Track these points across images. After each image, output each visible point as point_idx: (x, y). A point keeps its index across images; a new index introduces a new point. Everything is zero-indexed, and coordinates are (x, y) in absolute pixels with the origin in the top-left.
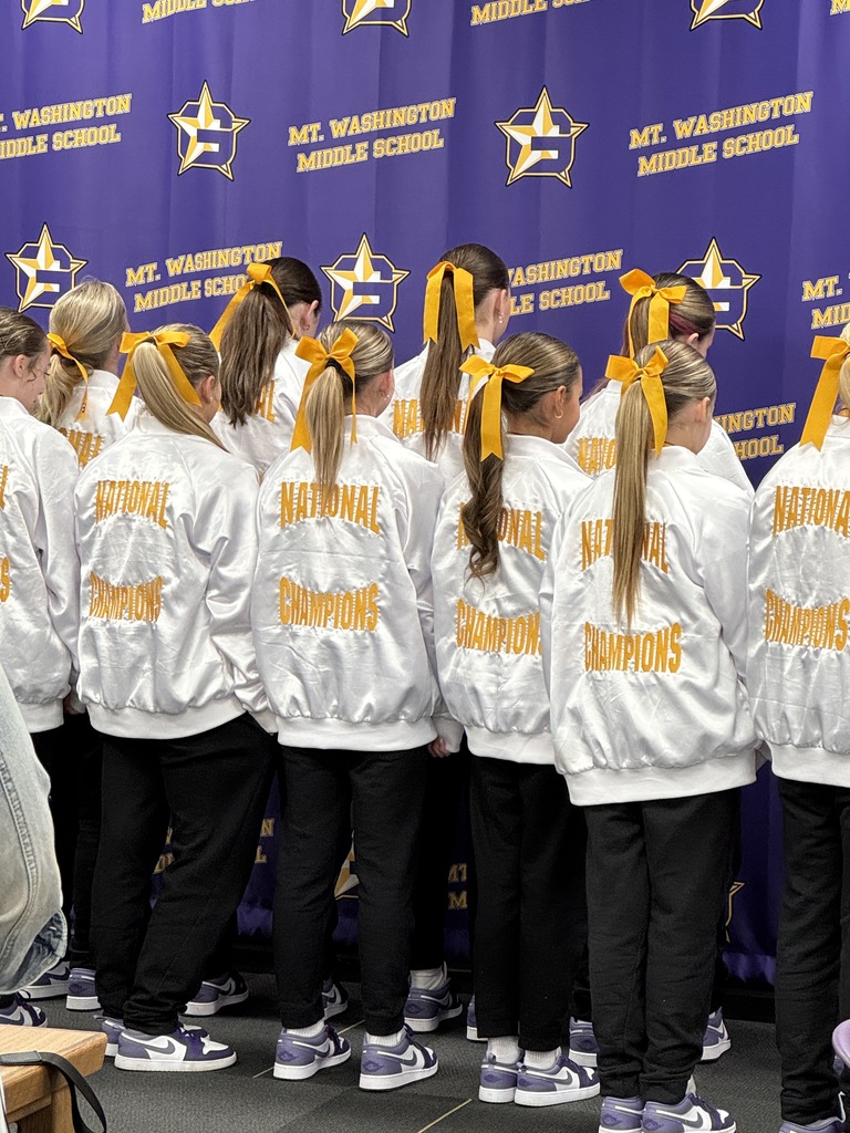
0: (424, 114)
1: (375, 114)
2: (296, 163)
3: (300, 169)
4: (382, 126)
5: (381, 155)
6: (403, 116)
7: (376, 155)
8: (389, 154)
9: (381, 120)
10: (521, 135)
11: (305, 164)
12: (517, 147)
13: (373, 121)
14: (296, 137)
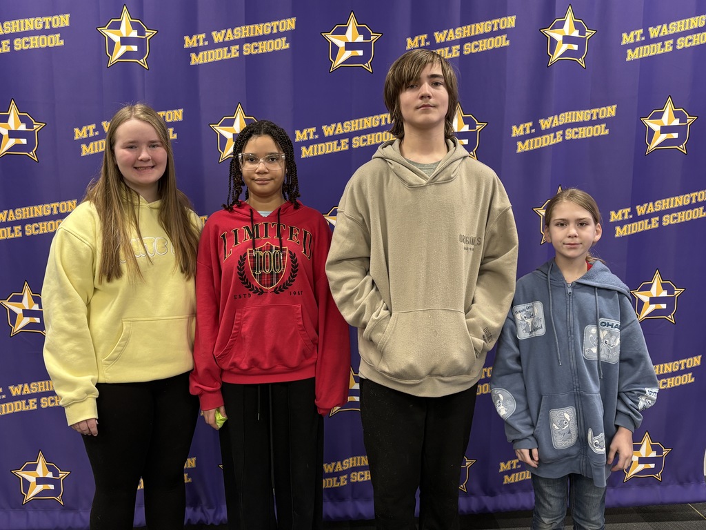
0: (275, 28)
1: (243, 28)
2: (190, 59)
3: (193, 63)
4: (248, 35)
5: (248, 53)
6: (261, 29)
7: (245, 53)
8: (253, 53)
9: (247, 31)
10: (339, 41)
11: (195, 60)
12: (336, 49)
13: (242, 32)
14: (189, 42)
